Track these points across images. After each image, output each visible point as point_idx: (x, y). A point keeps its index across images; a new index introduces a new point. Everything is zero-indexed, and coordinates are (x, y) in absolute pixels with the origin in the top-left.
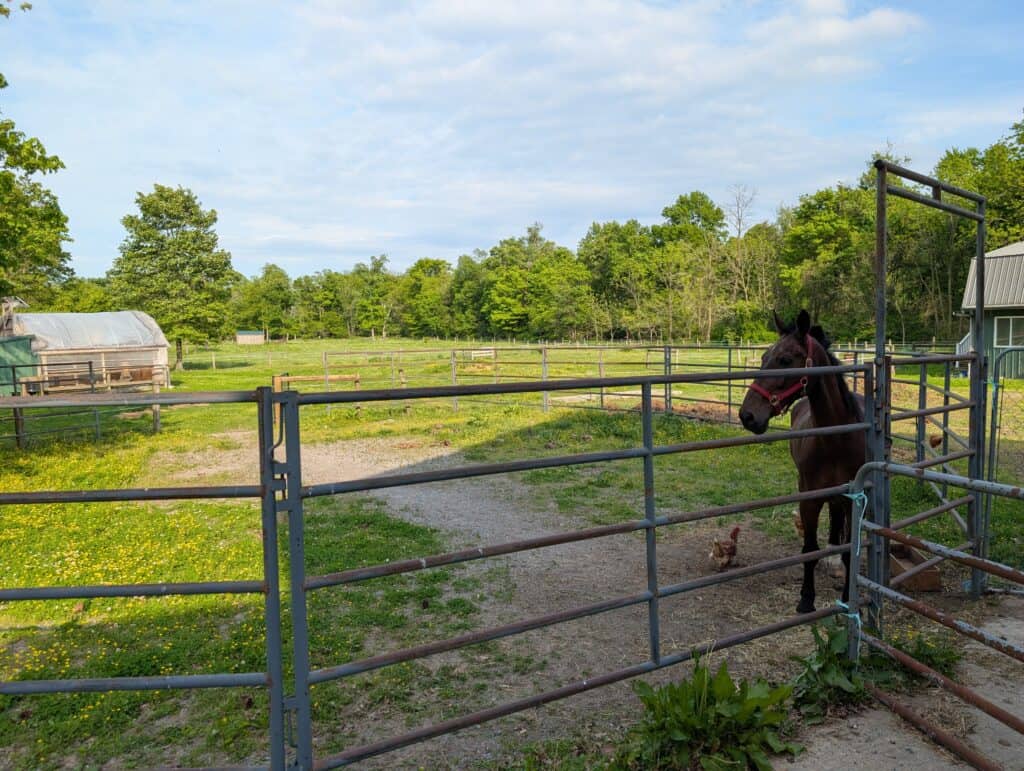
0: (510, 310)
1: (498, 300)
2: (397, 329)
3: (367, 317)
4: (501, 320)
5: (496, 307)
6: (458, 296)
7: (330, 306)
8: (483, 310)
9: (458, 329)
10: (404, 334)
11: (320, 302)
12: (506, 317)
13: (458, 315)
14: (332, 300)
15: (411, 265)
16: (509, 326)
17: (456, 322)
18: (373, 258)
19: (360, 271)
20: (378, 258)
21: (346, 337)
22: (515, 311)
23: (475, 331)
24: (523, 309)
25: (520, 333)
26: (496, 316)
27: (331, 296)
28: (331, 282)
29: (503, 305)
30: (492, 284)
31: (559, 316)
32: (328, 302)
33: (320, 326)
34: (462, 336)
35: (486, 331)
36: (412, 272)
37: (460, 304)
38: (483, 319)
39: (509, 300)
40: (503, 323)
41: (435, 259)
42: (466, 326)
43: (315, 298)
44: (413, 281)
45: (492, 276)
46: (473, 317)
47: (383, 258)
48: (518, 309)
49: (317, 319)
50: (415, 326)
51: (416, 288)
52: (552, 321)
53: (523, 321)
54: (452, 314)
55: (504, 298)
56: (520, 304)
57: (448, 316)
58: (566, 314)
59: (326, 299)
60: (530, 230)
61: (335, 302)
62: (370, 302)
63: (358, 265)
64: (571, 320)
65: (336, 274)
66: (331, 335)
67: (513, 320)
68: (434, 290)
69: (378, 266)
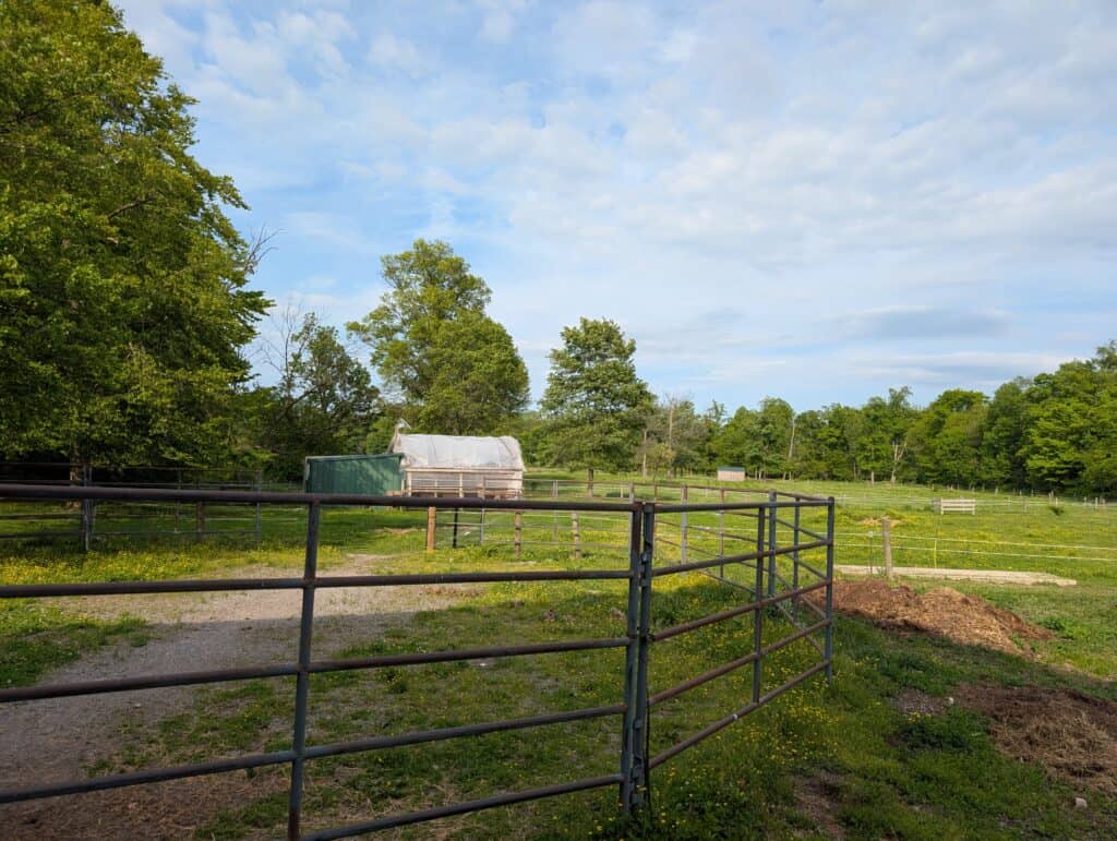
0: (1056, 456)
3: (867, 458)
4: (1043, 468)
5: (1036, 451)
6: (988, 435)
7: (836, 444)
8: (1020, 453)
9: (985, 477)
11: (825, 439)
12: (1052, 464)
13: (986, 460)
14: (838, 438)
15: (934, 398)
17: (983, 467)
18: (892, 391)
19: (875, 405)
20: (899, 391)
22: (1064, 457)
23: (1006, 481)
24: (1077, 455)
25: (1072, 486)
26: (1034, 463)
27: (837, 433)
28: (839, 417)
29: (1045, 449)
30: (1032, 421)
32: (833, 440)
33: (822, 466)
34: (989, 486)
35: (1021, 481)
36: (934, 405)
37: (990, 446)
38: (1019, 464)
40: (1045, 472)
42: (997, 474)
43: (819, 435)
44: (936, 417)
45: (1035, 410)
46: (1007, 462)
47: (905, 390)
48: (1071, 455)
49: (819, 457)
50: (933, 471)
51: (937, 426)
53: (1074, 471)
54: (979, 457)
55: (1048, 439)
56: (1073, 449)
57: (974, 461)
59: (831, 436)
60: (1104, 351)
61: (842, 441)
63: (873, 400)
65: (847, 408)
66: (833, 477)
67: (1062, 469)
68: (960, 426)
69: (897, 399)
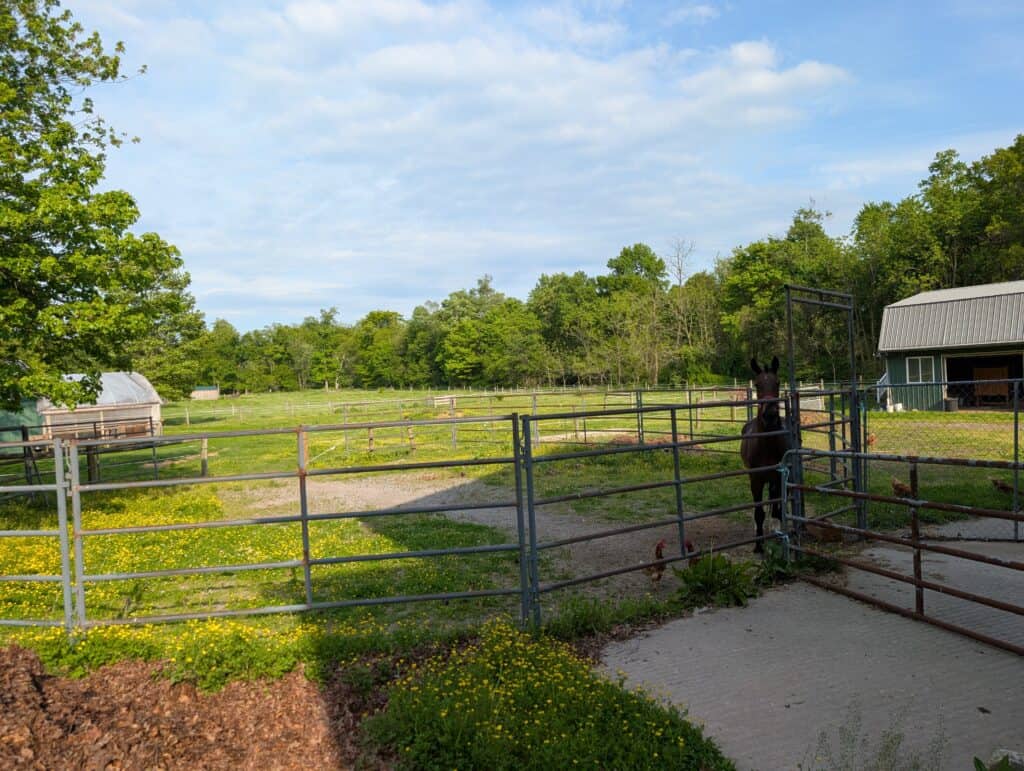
0: (463, 360)
1: (452, 350)
2: (349, 380)
3: (321, 370)
4: (456, 369)
5: (450, 356)
7: (281, 359)
8: (438, 359)
9: (412, 378)
10: (357, 384)
11: (272, 356)
12: (461, 366)
13: (411, 365)
14: (283, 353)
15: (363, 316)
16: (463, 374)
17: (409, 371)
18: (322, 311)
19: (310, 325)
20: (328, 311)
21: (298, 389)
22: (469, 360)
23: (429, 380)
24: (477, 358)
25: (475, 381)
26: (450, 365)
27: (281, 349)
28: (281, 335)
29: (457, 355)
30: (445, 334)
31: (513, 364)
32: (279, 356)
33: (271, 379)
34: (416, 385)
35: (440, 380)
36: (364, 323)
37: (414, 355)
38: (438, 368)
39: (463, 350)
40: (457, 371)
41: (386, 311)
42: (420, 376)
43: (266, 352)
44: (364, 332)
45: (444, 327)
46: (427, 366)
47: (333, 310)
48: (473, 358)
49: (268, 372)
50: (368, 377)
51: (368, 340)
52: (506, 369)
53: (478, 369)
54: (406, 364)
55: (458, 347)
56: (474, 353)
57: (402, 367)
58: (519, 362)
59: (277, 352)
60: (480, 282)
61: (286, 356)
62: (323, 354)
63: (307, 319)
64: (525, 367)
65: (286, 327)
66: (282, 388)
67: (467, 369)
68: (387, 342)
69: (328, 318)
